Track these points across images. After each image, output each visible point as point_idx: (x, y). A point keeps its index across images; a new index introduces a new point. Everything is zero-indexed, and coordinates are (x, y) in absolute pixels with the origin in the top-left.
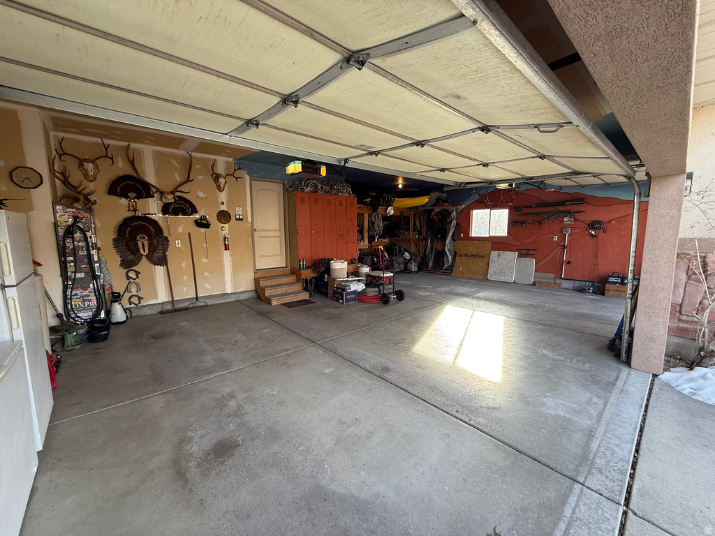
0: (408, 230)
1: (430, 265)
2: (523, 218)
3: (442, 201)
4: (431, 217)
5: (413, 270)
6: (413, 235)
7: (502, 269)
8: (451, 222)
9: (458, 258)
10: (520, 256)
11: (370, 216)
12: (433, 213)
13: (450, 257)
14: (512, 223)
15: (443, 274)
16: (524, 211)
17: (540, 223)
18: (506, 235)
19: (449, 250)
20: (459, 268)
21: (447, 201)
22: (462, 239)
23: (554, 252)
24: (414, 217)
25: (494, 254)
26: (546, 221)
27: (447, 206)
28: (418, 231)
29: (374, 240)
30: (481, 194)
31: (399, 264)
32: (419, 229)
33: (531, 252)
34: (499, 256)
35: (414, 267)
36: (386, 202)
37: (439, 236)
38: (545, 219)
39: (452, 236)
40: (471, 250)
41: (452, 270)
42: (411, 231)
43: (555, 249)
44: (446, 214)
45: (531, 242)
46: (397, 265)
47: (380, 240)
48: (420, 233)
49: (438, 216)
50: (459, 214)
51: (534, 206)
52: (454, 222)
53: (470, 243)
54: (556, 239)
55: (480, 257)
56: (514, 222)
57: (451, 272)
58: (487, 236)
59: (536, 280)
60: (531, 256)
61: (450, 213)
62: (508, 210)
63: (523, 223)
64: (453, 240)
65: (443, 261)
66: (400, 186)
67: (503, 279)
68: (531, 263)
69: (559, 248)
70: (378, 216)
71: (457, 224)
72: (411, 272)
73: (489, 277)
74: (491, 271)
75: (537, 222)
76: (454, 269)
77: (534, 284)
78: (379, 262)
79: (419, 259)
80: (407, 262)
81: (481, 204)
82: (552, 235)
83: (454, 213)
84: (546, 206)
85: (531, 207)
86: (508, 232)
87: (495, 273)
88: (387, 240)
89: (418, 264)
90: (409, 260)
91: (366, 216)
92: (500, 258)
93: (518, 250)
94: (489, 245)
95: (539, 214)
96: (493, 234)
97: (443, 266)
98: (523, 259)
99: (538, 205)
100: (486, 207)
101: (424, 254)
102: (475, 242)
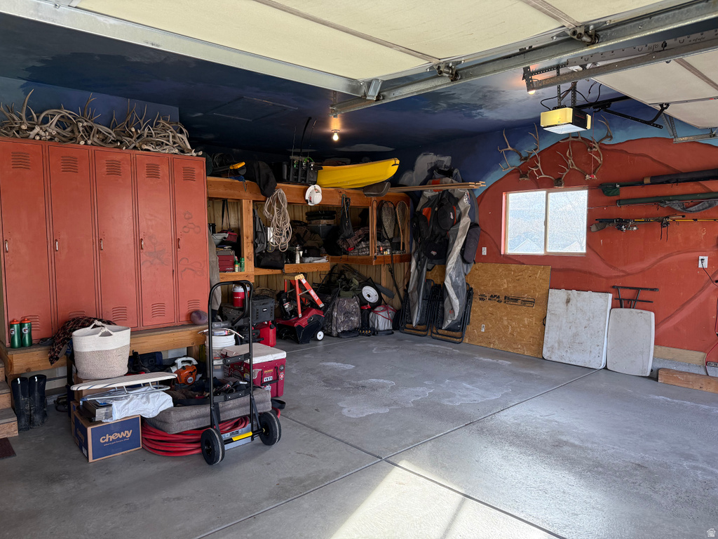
0: (366, 238)
1: (416, 319)
2: (623, 211)
3: (441, 172)
4: (418, 209)
5: (381, 327)
6: (375, 250)
7: (576, 335)
8: (459, 221)
9: (476, 304)
10: (619, 303)
11: (257, 205)
12: (422, 201)
13: (456, 303)
14: (598, 223)
15: (445, 339)
16: (625, 193)
17: (663, 223)
18: (584, 251)
19: (455, 286)
20: (479, 328)
21: (449, 173)
22: (484, 260)
23: (702, 297)
24: (379, 209)
25: (557, 297)
26: (678, 218)
27: (448, 184)
28: (390, 240)
29: (293, 261)
30: (524, 155)
31: (347, 314)
32: (390, 235)
33: (643, 295)
34: (568, 301)
35: (382, 321)
36: (296, 173)
37: (434, 253)
38: (675, 212)
39: (462, 252)
40: (505, 285)
41: (463, 330)
42: (373, 243)
43: (703, 289)
44: (447, 202)
45: (643, 271)
46: (342, 318)
47: (307, 260)
48: (395, 246)
49: (432, 207)
50: (477, 201)
51: (647, 181)
52: (466, 221)
53: (501, 269)
54: (706, 265)
55: (525, 302)
56: (601, 221)
57: (462, 337)
58: (541, 252)
59: (658, 366)
60: (645, 304)
61: (457, 200)
62: (587, 191)
63: (621, 222)
64: (464, 261)
65: (443, 309)
66: (336, 138)
67: (577, 359)
68: (643, 322)
69: (712, 285)
70: (279, 206)
71: (473, 225)
72: (375, 332)
73: (546, 354)
74: (551, 337)
75: (657, 220)
76: (469, 328)
77: (654, 376)
78: (294, 312)
79: (397, 302)
80: (367, 309)
81: (526, 179)
82: (693, 255)
83: (465, 200)
84: (677, 182)
85: (641, 183)
86: (589, 245)
87: (560, 342)
88: (324, 260)
89: (392, 314)
90: (374, 306)
91: (247, 206)
92: (572, 307)
93: (614, 289)
94: (543, 274)
95: (659, 201)
96: (553, 249)
97: (443, 322)
98: (625, 312)
99: (657, 180)
100: (538, 185)
101: (406, 291)
102: (513, 267)
